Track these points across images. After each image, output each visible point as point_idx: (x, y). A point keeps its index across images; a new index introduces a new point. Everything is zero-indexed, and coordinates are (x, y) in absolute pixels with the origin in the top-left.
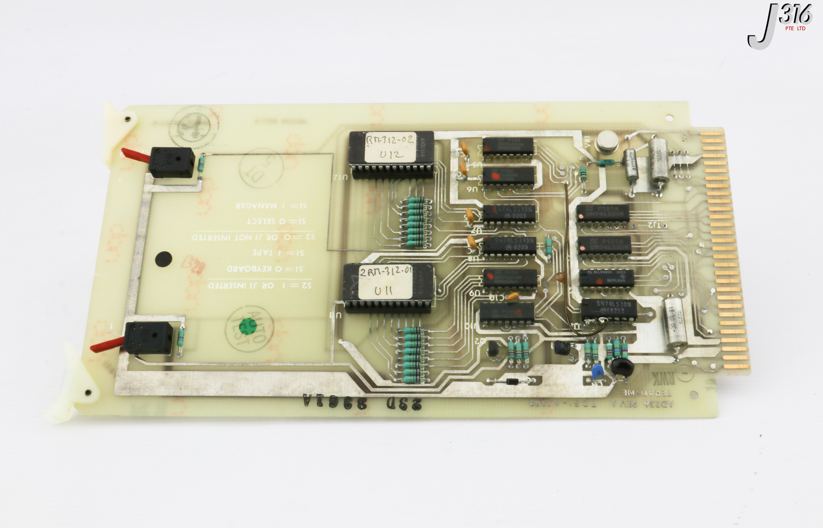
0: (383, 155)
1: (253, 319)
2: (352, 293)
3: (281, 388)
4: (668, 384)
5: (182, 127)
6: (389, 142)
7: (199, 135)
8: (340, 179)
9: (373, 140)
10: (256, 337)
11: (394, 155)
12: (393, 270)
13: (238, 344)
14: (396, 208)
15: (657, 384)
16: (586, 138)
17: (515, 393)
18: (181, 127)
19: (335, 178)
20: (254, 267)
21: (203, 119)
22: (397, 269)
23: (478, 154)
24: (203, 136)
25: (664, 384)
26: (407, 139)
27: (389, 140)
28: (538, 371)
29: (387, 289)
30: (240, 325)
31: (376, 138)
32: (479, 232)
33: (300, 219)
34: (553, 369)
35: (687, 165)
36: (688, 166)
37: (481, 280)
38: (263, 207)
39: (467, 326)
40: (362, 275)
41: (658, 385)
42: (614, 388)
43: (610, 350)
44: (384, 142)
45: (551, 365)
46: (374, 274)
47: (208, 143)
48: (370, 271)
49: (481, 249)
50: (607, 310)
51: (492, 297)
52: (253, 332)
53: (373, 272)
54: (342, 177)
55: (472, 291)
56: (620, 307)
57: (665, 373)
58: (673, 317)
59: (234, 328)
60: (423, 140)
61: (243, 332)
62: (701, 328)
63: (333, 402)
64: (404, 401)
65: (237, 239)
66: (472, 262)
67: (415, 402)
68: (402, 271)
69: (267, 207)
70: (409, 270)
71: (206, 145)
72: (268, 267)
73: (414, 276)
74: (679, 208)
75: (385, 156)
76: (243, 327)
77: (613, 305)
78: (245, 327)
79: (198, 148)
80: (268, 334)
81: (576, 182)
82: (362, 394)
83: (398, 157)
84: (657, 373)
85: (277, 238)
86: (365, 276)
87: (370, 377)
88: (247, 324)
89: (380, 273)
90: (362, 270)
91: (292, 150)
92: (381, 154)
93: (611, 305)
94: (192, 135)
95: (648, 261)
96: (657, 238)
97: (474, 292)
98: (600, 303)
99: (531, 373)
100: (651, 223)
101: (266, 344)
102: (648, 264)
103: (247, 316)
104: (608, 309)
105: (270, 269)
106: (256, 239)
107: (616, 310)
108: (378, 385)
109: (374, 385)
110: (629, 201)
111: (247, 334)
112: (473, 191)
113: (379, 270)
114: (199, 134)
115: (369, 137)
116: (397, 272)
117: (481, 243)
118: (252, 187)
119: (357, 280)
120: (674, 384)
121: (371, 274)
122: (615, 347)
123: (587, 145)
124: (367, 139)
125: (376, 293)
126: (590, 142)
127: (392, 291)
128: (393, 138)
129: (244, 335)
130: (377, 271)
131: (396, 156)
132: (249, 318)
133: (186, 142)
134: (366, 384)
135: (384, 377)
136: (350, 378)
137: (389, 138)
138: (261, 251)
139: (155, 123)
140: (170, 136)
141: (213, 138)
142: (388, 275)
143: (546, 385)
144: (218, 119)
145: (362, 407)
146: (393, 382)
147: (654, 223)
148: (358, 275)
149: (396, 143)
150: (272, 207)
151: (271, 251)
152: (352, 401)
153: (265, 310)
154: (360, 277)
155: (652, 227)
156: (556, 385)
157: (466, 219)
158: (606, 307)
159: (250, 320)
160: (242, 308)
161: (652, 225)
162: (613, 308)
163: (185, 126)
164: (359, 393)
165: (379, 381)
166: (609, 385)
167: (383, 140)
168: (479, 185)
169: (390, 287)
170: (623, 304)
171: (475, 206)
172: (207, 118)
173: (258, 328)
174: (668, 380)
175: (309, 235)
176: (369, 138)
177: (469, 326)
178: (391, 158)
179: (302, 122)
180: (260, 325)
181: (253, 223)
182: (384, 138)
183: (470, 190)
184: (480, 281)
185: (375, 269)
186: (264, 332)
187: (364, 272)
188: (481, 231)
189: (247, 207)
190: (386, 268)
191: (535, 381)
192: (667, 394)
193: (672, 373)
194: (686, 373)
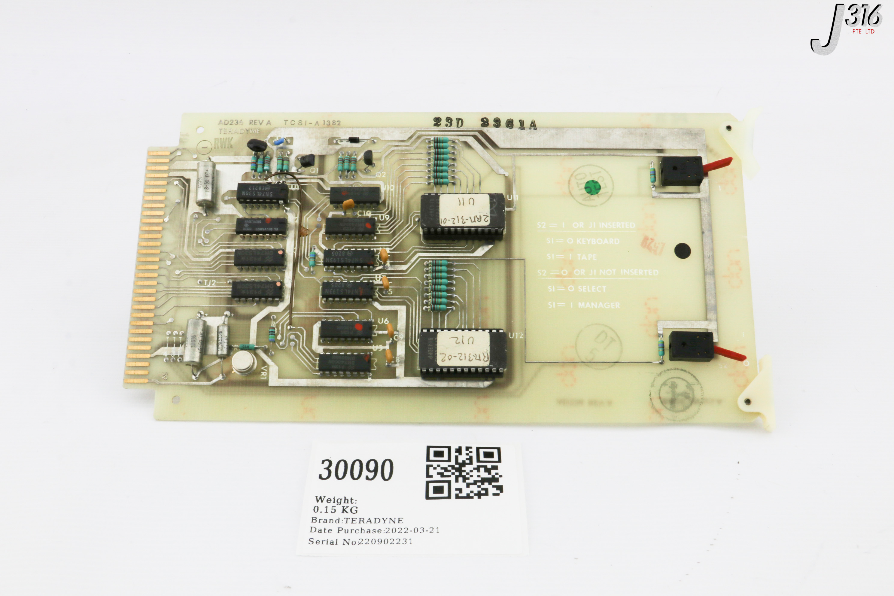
0: (471, 339)
1: (589, 195)
2: (496, 200)
3: (557, 135)
4: (221, 138)
5: (689, 395)
6: (465, 354)
7: (670, 385)
8: (517, 333)
9: (482, 357)
10: (584, 178)
11: (460, 340)
12: (458, 221)
13: (600, 172)
14: (459, 301)
15: (230, 139)
16: (264, 377)
17: (352, 131)
18: (691, 396)
19: (522, 334)
20: (594, 243)
21: (668, 406)
22: (454, 222)
23: (376, 359)
24: (664, 384)
25: (224, 138)
26: (446, 358)
27: (465, 357)
28: (331, 149)
29: (463, 203)
30: (600, 188)
31: (479, 359)
32: (378, 276)
33: (554, 290)
34: (318, 151)
35: (167, 346)
36: (167, 344)
37: (378, 230)
38: (592, 304)
39: (392, 188)
40: (487, 216)
42: (267, 135)
43: (267, 163)
44: (470, 354)
45: (320, 154)
46: (476, 217)
47: (658, 376)
48: (479, 220)
49: (377, 260)
51: (369, 214)
52: (588, 182)
53: (476, 219)
54: (515, 335)
55: (387, 220)
56: (252, 191)
57: (222, 148)
58: (206, 182)
59: (606, 187)
60: (430, 357)
61: (597, 182)
62: (184, 185)
63: (510, 123)
64: (449, 124)
65: (614, 270)
66: (386, 247)
67: (439, 124)
68: (449, 220)
69: (588, 303)
70: (443, 221)
71: (661, 373)
72: (581, 243)
73: (439, 215)
74: (184, 302)
75: (469, 338)
76: (597, 187)
77: (258, 192)
78: (595, 186)
79: (668, 370)
80: (574, 182)
81: (280, 328)
82: (485, 130)
83: (455, 337)
84: (228, 148)
85: (575, 271)
86: (484, 215)
87: (479, 144)
88: (593, 189)
89: (470, 217)
90: (487, 221)
91: (569, 368)
92: (473, 341)
93: (260, 193)
94: (677, 385)
95: (221, 248)
96: (210, 269)
97: (385, 219)
99: (338, 147)
100: (213, 285)
101: (574, 172)
102: (221, 244)
103: (594, 197)
104: (263, 189)
105: (578, 241)
106: (595, 271)
107: (256, 188)
108: (471, 137)
109: (475, 137)
110: (231, 307)
111: (593, 181)
112: (383, 319)
113: (471, 221)
114: (670, 387)
115: (487, 361)
116: (454, 219)
117: (377, 265)
118: (606, 326)
119: (492, 212)
120: (215, 139)
121: (479, 217)
123: (265, 368)
124: (488, 358)
125: (473, 199)
126: (262, 373)
127: (459, 201)
128: (461, 359)
129: (596, 180)
130: (473, 220)
131: (458, 339)
132: (592, 195)
133: (682, 377)
134: (482, 138)
135: (466, 144)
136: (496, 143)
137: (465, 359)
138: (589, 259)
139: (719, 402)
140: (701, 385)
141: (654, 381)
142: (463, 217)
143: (325, 137)
144: (653, 404)
145: (485, 120)
146: (458, 140)
147: (210, 285)
148: (491, 217)
149: (459, 354)
150: (583, 303)
151: (579, 259)
152: (494, 124)
153: (578, 202)
154: (489, 214)
155: (212, 281)
156: (317, 138)
157: (391, 290)
158: (265, 191)
159: (591, 193)
160: (601, 205)
161: (212, 283)
163: (686, 396)
164: (487, 130)
165: (471, 141)
166: (271, 137)
167: (472, 357)
168: (377, 326)
169: (460, 205)
170: (249, 193)
171: (382, 304)
172: (664, 406)
173: (583, 186)
174: (220, 142)
175: (544, 275)
176: (486, 359)
177: (390, 188)
178: (463, 336)
179: (562, 402)
180: (581, 189)
181: (600, 287)
182: (470, 360)
183: (386, 320)
184: (380, 229)
185: (475, 221)
186: (577, 183)
187: (485, 219)
188: (376, 277)
189: (608, 303)
190: (465, 223)
191: (335, 141)
192: (223, 131)
193: (215, 148)
194: (203, 148)
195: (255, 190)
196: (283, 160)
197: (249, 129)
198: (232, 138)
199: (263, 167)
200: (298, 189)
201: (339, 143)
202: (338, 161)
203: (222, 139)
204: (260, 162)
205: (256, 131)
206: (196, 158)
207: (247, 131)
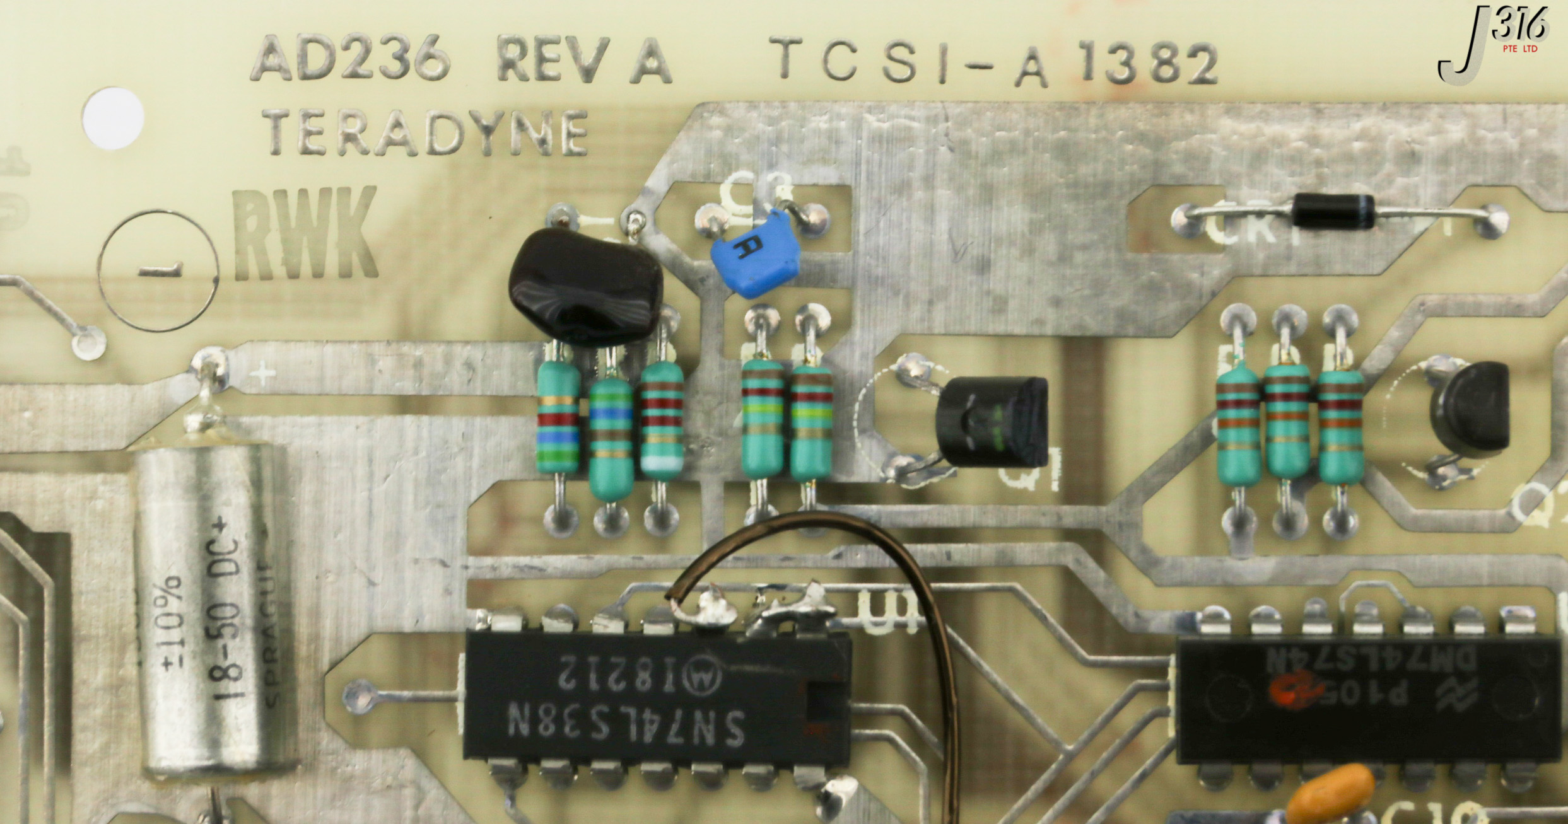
4: (281, 194)
15: (354, 198)
25: (303, 192)
28: (1156, 287)
34: (1056, 303)
41: (345, 191)
43: (662, 421)
45: (1069, 331)
50: (677, 682)
56: (583, 694)
57: (294, 275)
77: (632, 712)
84: (346, 274)
93: (647, 715)
98: (722, 732)
104: (669, 687)
107: (613, 676)
120: (239, 197)
122: (622, 447)
143: (1105, 188)
156: (1037, 195)
158: (689, 703)
162: (631, 696)
166: (676, 187)
170: (559, 721)
174: (274, 223)
191: (1178, 218)
192: (292, 130)
193: (241, 277)
194: (144, 274)
195: (605, 695)
196: (787, 397)
197: (500, 117)
198: (370, 192)
199: (636, 455)
200: (914, 617)
201: (1214, 232)
202: (1223, 405)
203: (293, 199)
204: (611, 413)
205: (557, 131)
206: (100, 361)
207: (488, 131)
